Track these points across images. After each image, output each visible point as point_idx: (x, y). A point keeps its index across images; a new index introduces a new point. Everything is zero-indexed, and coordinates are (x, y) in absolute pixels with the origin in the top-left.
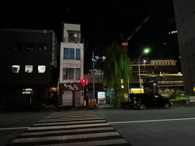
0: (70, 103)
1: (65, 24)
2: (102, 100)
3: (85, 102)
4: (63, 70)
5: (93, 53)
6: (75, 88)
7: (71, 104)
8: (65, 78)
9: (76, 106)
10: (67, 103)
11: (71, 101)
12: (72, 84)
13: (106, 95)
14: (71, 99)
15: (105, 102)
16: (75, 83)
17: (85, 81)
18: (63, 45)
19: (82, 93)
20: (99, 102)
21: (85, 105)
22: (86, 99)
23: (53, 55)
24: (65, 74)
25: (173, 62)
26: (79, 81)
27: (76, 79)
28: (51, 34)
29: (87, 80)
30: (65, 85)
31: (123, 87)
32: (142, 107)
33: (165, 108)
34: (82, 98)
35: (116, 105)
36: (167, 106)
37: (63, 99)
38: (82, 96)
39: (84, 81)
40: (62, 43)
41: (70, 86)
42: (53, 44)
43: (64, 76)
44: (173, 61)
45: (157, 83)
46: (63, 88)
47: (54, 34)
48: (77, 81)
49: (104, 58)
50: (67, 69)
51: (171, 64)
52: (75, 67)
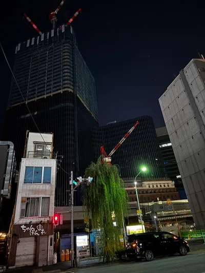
0: (30, 260)
1: (30, 133)
2: (83, 250)
3: (56, 256)
4: (22, 202)
5: (72, 172)
6: (39, 232)
7: (31, 263)
8: (24, 214)
9: (40, 265)
10: (24, 261)
11: (32, 257)
12: (35, 225)
13: (89, 240)
14: (32, 252)
15: (88, 254)
16: (41, 222)
17: (59, 218)
18: (25, 163)
19: (51, 239)
20: (78, 254)
21: (56, 262)
22: (57, 250)
23: (8, 177)
24: (24, 207)
25: (171, 184)
26: (47, 219)
27: (43, 216)
28: (9, 146)
29: (61, 217)
30: (23, 227)
31: (115, 224)
32: (150, 256)
33: (181, 255)
34: (51, 248)
35: (108, 257)
36: (183, 251)
37: (17, 254)
38: (51, 245)
39: (56, 218)
40: (23, 160)
41: (32, 229)
42: (10, 161)
43: (22, 210)
44: (171, 182)
45: (157, 215)
46: (18, 234)
47: (12, 147)
48: (43, 220)
49: (90, 179)
50: (28, 199)
51: (168, 186)
52: (41, 196)
